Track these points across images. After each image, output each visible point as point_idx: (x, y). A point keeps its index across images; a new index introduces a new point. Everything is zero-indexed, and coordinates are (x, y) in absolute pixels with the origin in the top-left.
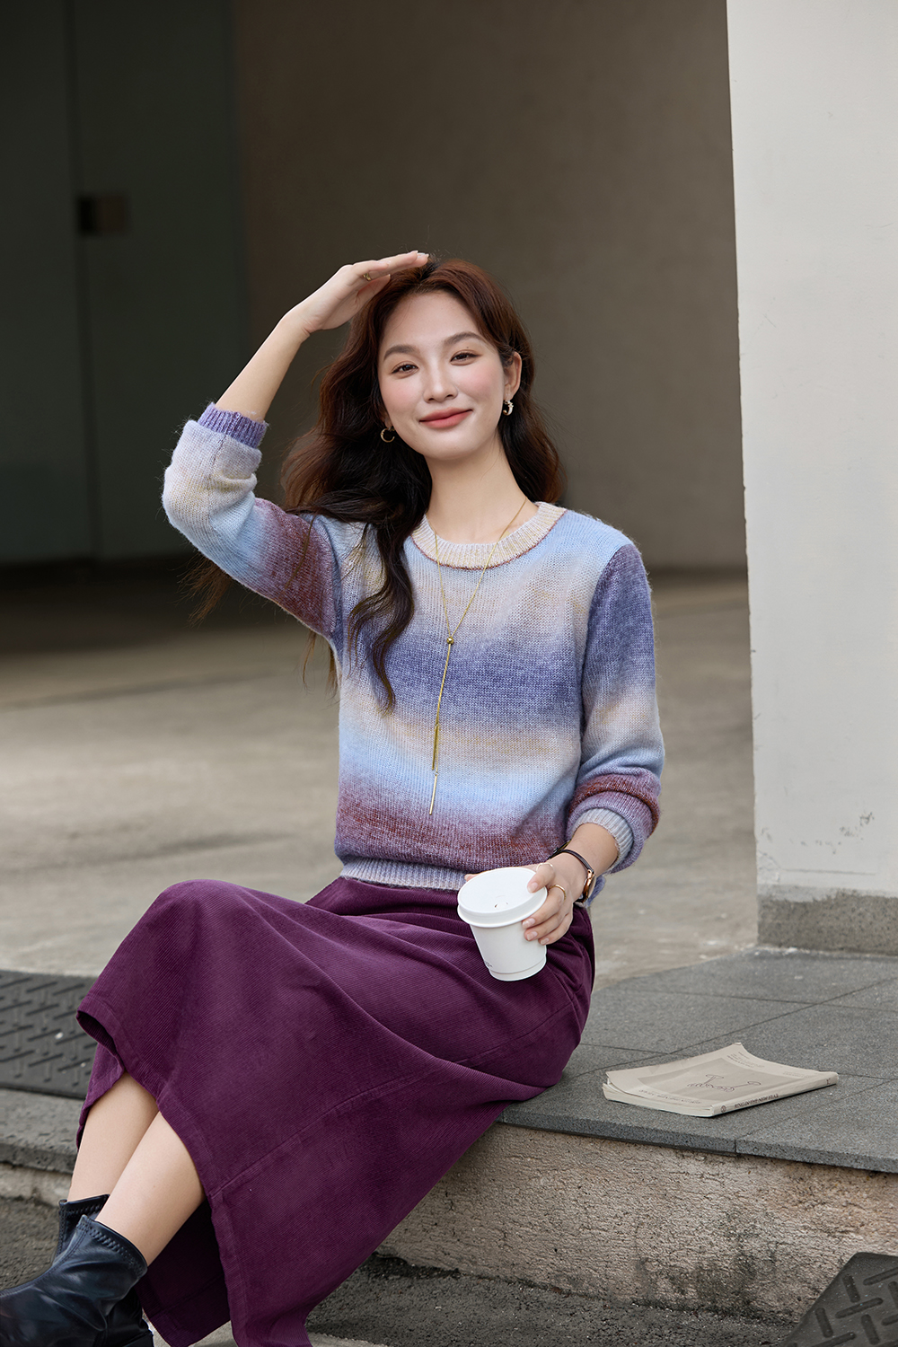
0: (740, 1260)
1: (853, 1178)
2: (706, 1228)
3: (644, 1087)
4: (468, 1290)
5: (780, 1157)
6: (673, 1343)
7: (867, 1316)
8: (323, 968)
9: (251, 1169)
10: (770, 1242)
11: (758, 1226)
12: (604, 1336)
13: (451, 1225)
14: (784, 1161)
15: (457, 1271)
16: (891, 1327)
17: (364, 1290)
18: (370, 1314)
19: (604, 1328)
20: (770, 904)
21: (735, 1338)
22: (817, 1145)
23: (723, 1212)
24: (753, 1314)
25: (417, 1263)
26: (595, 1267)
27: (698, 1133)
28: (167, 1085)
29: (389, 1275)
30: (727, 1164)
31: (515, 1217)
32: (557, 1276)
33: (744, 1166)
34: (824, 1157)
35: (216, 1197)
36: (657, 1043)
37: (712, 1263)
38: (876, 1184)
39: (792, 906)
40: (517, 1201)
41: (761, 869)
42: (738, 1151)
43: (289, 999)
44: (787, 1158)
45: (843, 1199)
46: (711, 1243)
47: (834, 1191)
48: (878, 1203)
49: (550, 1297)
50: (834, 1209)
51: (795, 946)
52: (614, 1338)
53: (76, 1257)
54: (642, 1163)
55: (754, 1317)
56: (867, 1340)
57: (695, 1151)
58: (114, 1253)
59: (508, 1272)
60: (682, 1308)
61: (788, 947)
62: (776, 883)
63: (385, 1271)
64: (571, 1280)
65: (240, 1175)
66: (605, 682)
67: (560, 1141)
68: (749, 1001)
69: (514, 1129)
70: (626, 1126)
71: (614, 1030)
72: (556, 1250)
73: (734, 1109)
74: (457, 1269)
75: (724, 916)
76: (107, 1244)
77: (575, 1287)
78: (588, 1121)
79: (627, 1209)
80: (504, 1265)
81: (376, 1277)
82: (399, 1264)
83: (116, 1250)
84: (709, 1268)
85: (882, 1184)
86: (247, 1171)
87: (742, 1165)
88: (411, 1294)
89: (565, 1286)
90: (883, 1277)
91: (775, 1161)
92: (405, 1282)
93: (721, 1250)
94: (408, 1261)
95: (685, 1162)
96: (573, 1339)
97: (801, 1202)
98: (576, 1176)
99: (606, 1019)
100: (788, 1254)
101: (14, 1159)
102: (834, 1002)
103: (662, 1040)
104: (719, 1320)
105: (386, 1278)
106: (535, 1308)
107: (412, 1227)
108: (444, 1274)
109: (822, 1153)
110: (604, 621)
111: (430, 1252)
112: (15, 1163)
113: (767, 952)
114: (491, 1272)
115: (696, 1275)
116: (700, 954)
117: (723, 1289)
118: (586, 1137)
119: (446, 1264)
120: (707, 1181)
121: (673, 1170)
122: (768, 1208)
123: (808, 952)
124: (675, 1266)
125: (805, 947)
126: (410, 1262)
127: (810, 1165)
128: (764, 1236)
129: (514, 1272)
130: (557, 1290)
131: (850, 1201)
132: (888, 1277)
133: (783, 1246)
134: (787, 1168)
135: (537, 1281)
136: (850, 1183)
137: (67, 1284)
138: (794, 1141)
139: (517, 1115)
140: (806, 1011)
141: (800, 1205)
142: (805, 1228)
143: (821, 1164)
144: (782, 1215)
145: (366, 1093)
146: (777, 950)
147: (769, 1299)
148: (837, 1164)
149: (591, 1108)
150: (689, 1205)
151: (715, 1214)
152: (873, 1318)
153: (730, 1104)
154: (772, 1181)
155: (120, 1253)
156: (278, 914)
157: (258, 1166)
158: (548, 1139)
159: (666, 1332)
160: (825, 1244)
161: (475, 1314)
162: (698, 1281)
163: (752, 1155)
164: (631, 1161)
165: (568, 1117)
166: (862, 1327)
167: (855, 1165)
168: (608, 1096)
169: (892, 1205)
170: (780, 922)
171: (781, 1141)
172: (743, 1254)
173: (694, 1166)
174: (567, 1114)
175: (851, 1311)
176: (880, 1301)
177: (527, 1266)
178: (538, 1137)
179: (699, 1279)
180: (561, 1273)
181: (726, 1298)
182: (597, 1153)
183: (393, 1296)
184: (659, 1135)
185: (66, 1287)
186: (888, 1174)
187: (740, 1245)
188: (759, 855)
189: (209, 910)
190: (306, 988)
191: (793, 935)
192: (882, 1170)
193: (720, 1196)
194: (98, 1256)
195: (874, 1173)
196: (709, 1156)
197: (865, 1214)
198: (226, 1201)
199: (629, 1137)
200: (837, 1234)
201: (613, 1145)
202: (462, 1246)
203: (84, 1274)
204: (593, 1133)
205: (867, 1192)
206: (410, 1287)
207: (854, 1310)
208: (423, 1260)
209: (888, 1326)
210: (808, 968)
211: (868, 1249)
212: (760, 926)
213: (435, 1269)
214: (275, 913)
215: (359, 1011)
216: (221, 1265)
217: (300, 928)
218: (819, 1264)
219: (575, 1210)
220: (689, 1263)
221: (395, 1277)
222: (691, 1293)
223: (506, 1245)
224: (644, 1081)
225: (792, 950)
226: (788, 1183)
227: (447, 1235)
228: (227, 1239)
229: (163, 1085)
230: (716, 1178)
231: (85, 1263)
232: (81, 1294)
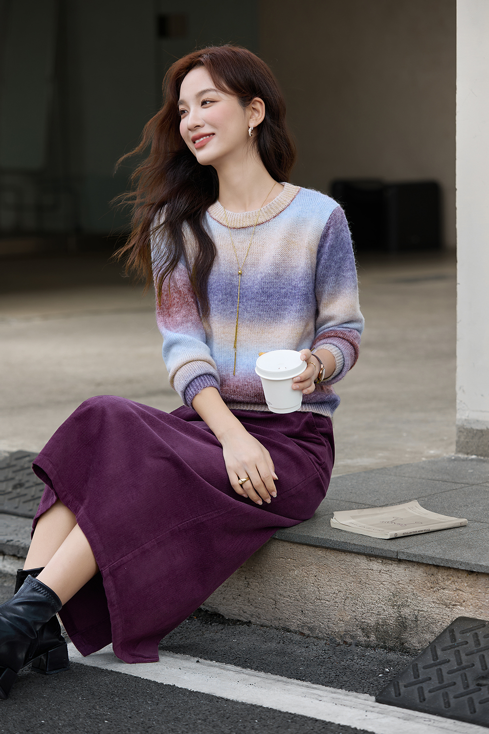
0: (399, 619)
1: (460, 575)
2: (382, 601)
3: (353, 521)
4: (254, 632)
5: (421, 562)
6: (357, 664)
7: (458, 650)
8: (173, 447)
9: (126, 557)
10: (415, 610)
11: (409, 600)
12: (321, 659)
13: (248, 596)
14: (423, 564)
15: (250, 622)
16: (469, 657)
17: (197, 630)
18: (196, 642)
19: (322, 655)
20: (462, 430)
21: (392, 663)
22: (441, 555)
23: (391, 592)
24: (405, 650)
25: (229, 617)
26: (322, 621)
27: (378, 547)
28: (82, 508)
29: (213, 623)
30: (394, 565)
31: (281, 592)
32: (302, 626)
33: (403, 566)
34: (443, 562)
35: (105, 571)
36: (375, 501)
37: (384, 621)
38: (472, 578)
39: (475, 432)
40: (283, 583)
41: (459, 409)
42: (398, 558)
43: (151, 463)
44: (424, 562)
45: (454, 587)
46: (384, 610)
47: (450, 582)
48: (473, 589)
49: (298, 637)
50: (449, 592)
51: (475, 455)
52: (326, 660)
53: (22, 597)
54: (349, 563)
55: (405, 652)
56: (456, 663)
57: (377, 557)
58: (43, 596)
59: (276, 623)
60: (368, 646)
61: (472, 455)
62: (467, 418)
63: (211, 621)
64: (310, 629)
65: (120, 560)
66: (328, 288)
67: (305, 549)
68: (437, 482)
69: (282, 542)
70: (338, 541)
71: (356, 493)
72: (302, 612)
73: (402, 535)
74: (250, 621)
75: (445, 438)
76: (40, 591)
77: (311, 632)
78: (318, 538)
79: (340, 589)
80: (275, 619)
81: (205, 623)
82: (219, 617)
83: (45, 595)
84: (382, 623)
85: (475, 578)
86: (124, 558)
87: (401, 566)
88: (222, 633)
89: (306, 632)
90: (471, 630)
91: (419, 564)
92: (220, 627)
93: (389, 613)
94: (224, 615)
95: (371, 564)
96: (304, 659)
97: (432, 588)
98: (314, 570)
99: (353, 487)
100: (424, 617)
101: (18, 554)
102: (484, 485)
103: (378, 499)
104: (387, 653)
105: (211, 624)
106: (287, 643)
107: (227, 596)
108: (242, 623)
109: (443, 560)
110: (325, 256)
111: (236, 611)
112: (19, 555)
113: (459, 457)
114: (268, 623)
115: (375, 627)
116: (423, 457)
117: (390, 636)
118: (318, 547)
119: (244, 618)
120: (383, 574)
121: (365, 568)
122: (415, 591)
123: (482, 458)
124: (364, 622)
125: (481, 455)
126: (225, 616)
127: (437, 566)
128: (412, 606)
129: (280, 624)
130: (302, 634)
131: (458, 588)
132: (473, 630)
133: (422, 612)
134: (425, 568)
135: (292, 629)
136: (458, 577)
137: (15, 611)
138: (430, 553)
139: (283, 535)
140: (466, 488)
141: (432, 589)
142: (434, 602)
143: (443, 566)
144: (422, 594)
145: (195, 518)
146: (466, 456)
147: (414, 642)
148: (451, 567)
149: (322, 532)
150: (373, 588)
151: (386, 593)
152: (461, 652)
153: (400, 532)
154: (417, 575)
155: (47, 596)
156: (151, 416)
157: (130, 556)
158: (299, 548)
159: (356, 658)
160: (444, 612)
161: (254, 645)
162: (376, 631)
163: (406, 560)
164: (343, 562)
165: (308, 536)
166: (454, 656)
167: (460, 567)
168: (333, 526)
169: (480, 591)
170: (468, 441)
171: (422, 553)
172: (400, 616)
173: (376, 565)
174: (308, 534)
175: (449, 648)
176: (467, 643)
177: (287, 620)
178: (294, 547)
179: (377, 630)
180: (304, 624)
181: (391, 641)
182: (324, 557)
183: (212, 634)
184: (356, 547)
185: (14, 613)
186: (478, 573)
187: (399, 611)
188: (458, 401)
189: (110, 412)
190: (163, 458)
191: (475, 448)
192: (474, 570)
193: (390, 583)
194: (34, 597)
195: (471, 572)
196: (384, 560)
197: (465, 595)
198: (112, 574)
199: (339, 548)
200: (451, 606)
201: (332, 552)
202: (253, 608)
203: (25, 606)
204: (320, 545)
205: (467, 583)
206: (222, 629)
207: (451, 647)
208: (232, 615)
209: (468, 656)
210: (478, 466)
211: (467, 615)
212: (457, 442)
213: (239, 621)
214: (149, 415)
215: (192, 472)
216: (108, 610)
217: (163, 424)
218: (440, 623)
219: (313, 589)
220: (372, 621)
221: (216, 624)
222: (373, 637)
223: (276, 608)
224: (353, 517)
225: (474, 457)
226: (425, 577)
227: (245, 602)
228: (112, 595)
229: (80, 508)
230: (388, 572)
231: (26, 600)
232: (23, 617)
